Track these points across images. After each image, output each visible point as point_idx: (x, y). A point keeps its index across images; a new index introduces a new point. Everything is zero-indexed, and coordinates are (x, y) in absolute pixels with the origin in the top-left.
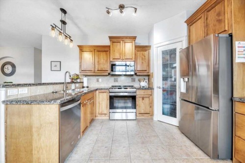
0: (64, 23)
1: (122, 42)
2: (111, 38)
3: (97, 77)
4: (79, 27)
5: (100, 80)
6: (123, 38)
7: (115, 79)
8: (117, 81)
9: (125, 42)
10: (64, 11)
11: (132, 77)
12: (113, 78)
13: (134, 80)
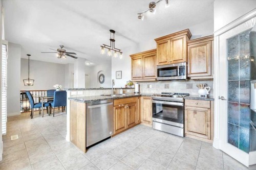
0: (113, 40)
1: (169, 41)
2: (157, 40)
3: (148, 83)
4: (130, 39)
5: (151, 86)
6: (170, 37)
7: (165, 85)
8: (168, 88)
9: (173, 41)
10: (112, 31)
11: (188, 83)
12: (164, 84)
13: (190, 87)
